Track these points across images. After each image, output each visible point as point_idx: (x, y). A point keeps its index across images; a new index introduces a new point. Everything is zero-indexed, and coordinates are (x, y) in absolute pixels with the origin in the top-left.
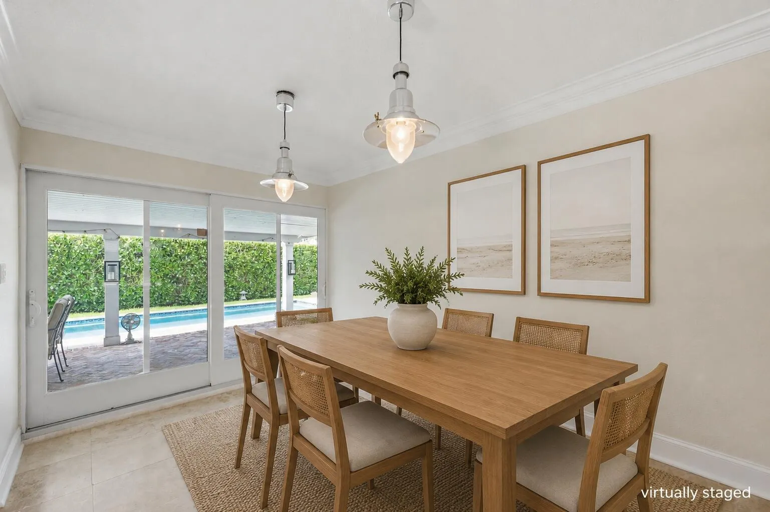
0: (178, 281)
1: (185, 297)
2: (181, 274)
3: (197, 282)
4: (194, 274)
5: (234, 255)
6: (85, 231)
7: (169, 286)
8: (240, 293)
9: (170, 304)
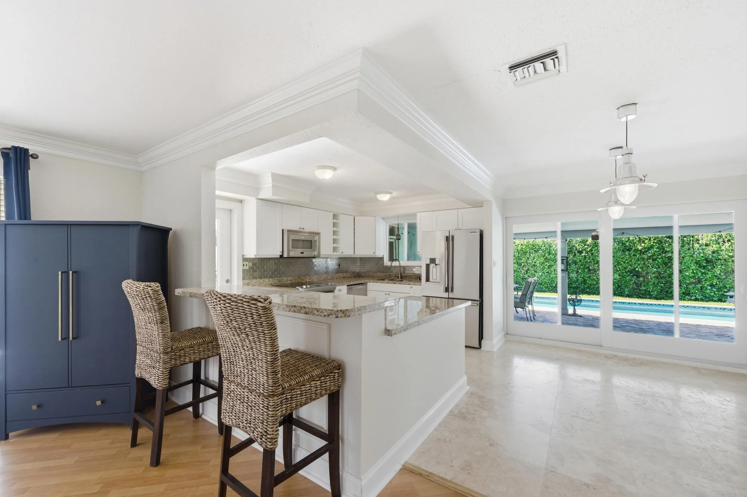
0: (638, 275)
1: (646, 290)
2: (642, 268)
3: (659, 276)
4: (657, 268)
5: (715, 247)
6: (546, 238)
7: (628, 278)
8: (726, 294)
9: (629, 296)
